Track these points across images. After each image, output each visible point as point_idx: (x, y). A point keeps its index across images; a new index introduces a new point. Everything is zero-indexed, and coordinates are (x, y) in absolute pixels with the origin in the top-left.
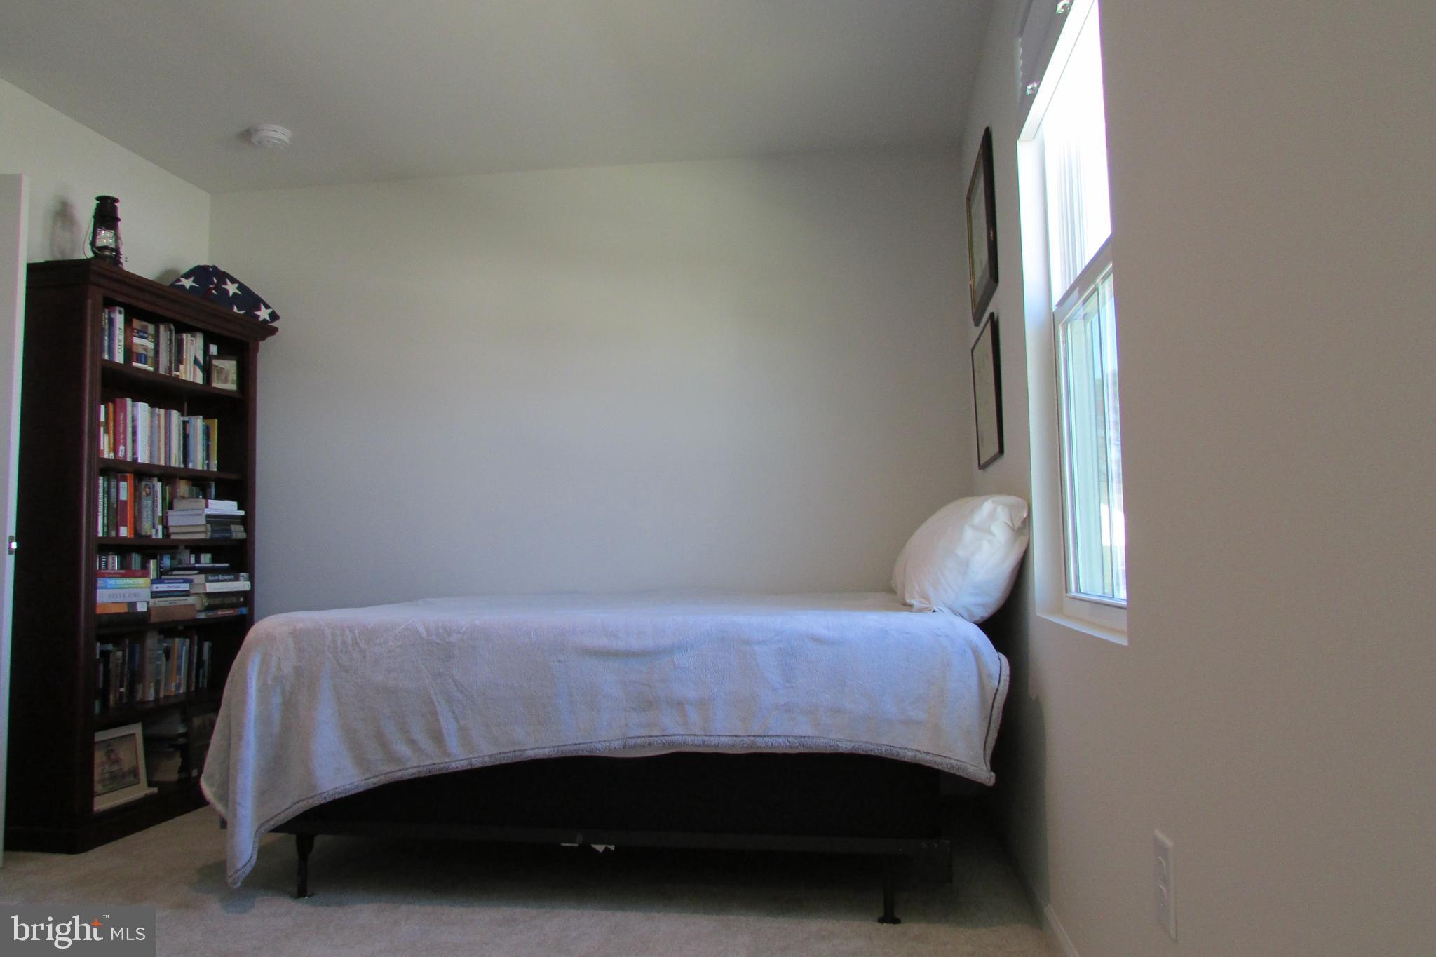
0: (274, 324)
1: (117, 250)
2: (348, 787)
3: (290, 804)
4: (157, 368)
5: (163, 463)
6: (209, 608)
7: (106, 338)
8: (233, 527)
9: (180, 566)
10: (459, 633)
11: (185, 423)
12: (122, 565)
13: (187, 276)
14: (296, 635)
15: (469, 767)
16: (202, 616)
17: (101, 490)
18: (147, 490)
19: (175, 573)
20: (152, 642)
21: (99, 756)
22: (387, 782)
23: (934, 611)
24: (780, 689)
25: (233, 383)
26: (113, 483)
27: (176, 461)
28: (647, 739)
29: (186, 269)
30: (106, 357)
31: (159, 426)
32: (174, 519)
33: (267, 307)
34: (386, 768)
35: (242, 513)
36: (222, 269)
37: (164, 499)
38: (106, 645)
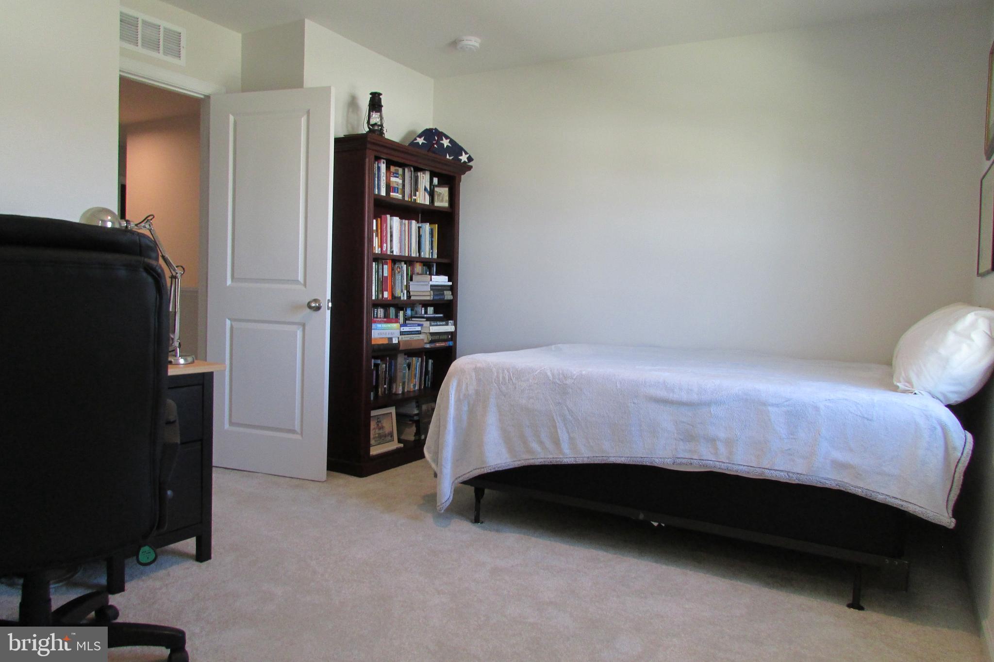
0: (470, 164)
1: (382, 125)
2: (503, 465)
3: (473, 470)
4: (404, 196)
5: (407, 255)
6: (431, 342)
7: (376, 179)
8: (445, 292)
9: (416, 316)
10: (572, 379)
11: (419, 228)
12: (386, 316)
13: (420, 136)
14: (477, 370)
15: (574, 463)
16: (428, 346)
17: (374, 270)
18: (398, 269)
19: (413, 319)
20: (401, 360)
21: (373, 425)
22: (526, 465)
23: (915, 394)
24: (785, 438)
25: (446, 202)
26: (380, 266)
27: (414, 254)
28: (689, 461)
29: (420, 131)
30: (376, 193)
31: (405, 230)
32: (413, 287)
33: (466, 153)
34: (525, 456)
35: (450, 283)
36: (440, 130)
37: (407, 274)
38: (377, 360)
